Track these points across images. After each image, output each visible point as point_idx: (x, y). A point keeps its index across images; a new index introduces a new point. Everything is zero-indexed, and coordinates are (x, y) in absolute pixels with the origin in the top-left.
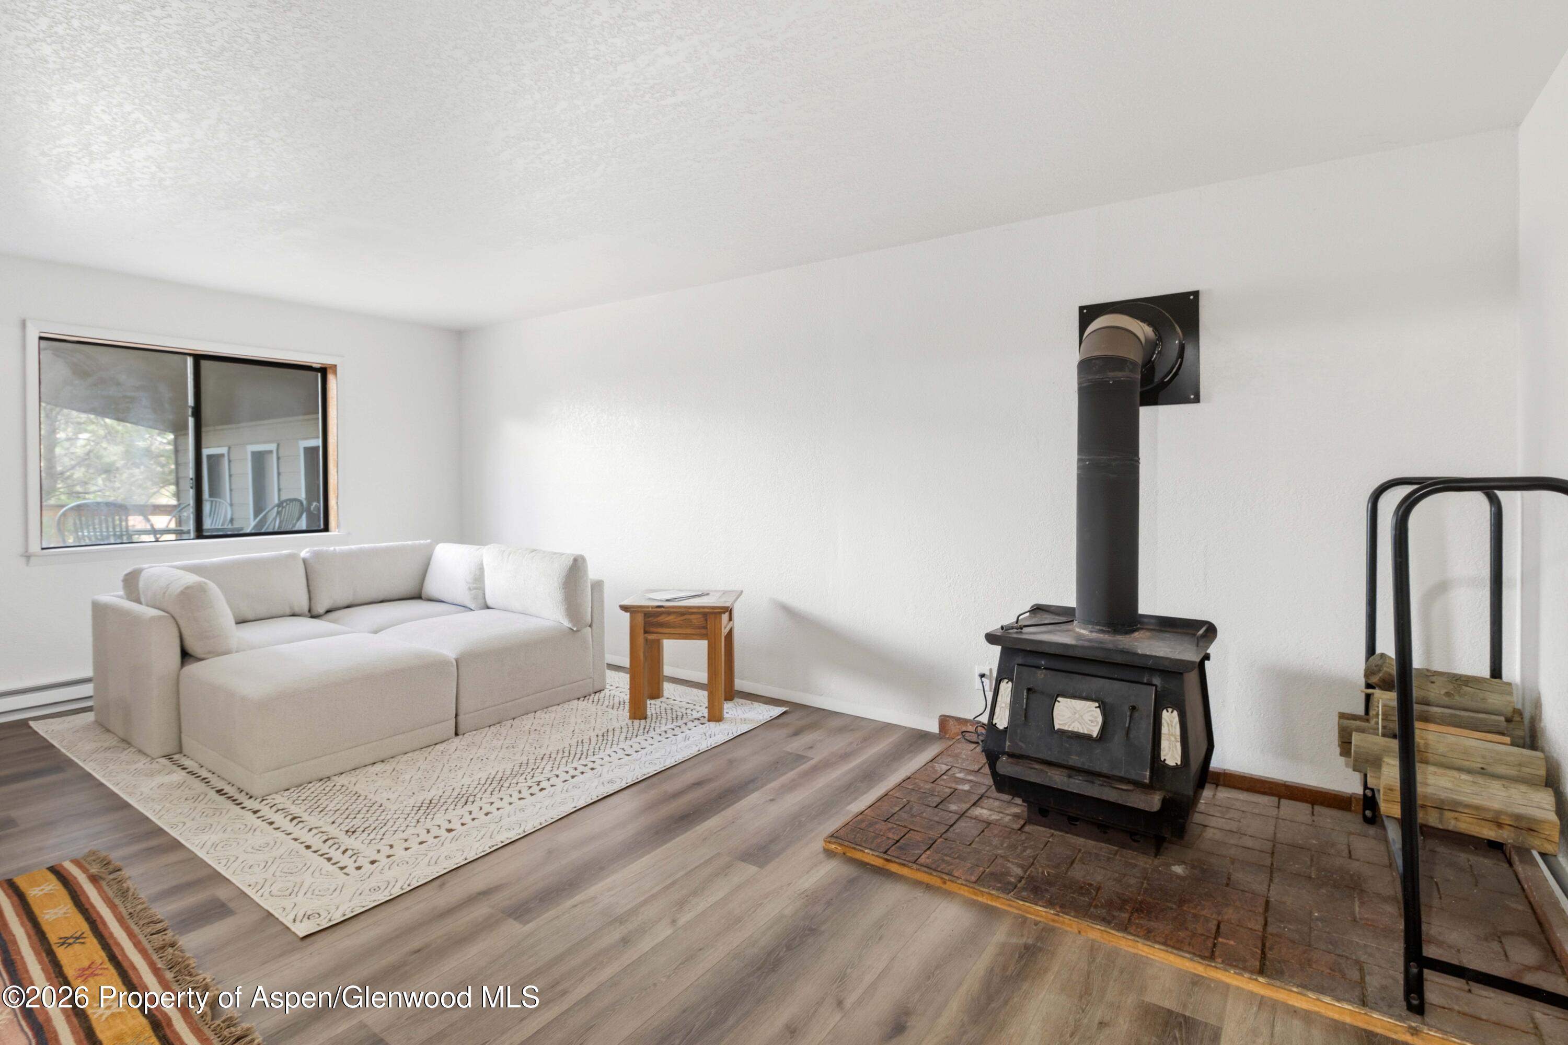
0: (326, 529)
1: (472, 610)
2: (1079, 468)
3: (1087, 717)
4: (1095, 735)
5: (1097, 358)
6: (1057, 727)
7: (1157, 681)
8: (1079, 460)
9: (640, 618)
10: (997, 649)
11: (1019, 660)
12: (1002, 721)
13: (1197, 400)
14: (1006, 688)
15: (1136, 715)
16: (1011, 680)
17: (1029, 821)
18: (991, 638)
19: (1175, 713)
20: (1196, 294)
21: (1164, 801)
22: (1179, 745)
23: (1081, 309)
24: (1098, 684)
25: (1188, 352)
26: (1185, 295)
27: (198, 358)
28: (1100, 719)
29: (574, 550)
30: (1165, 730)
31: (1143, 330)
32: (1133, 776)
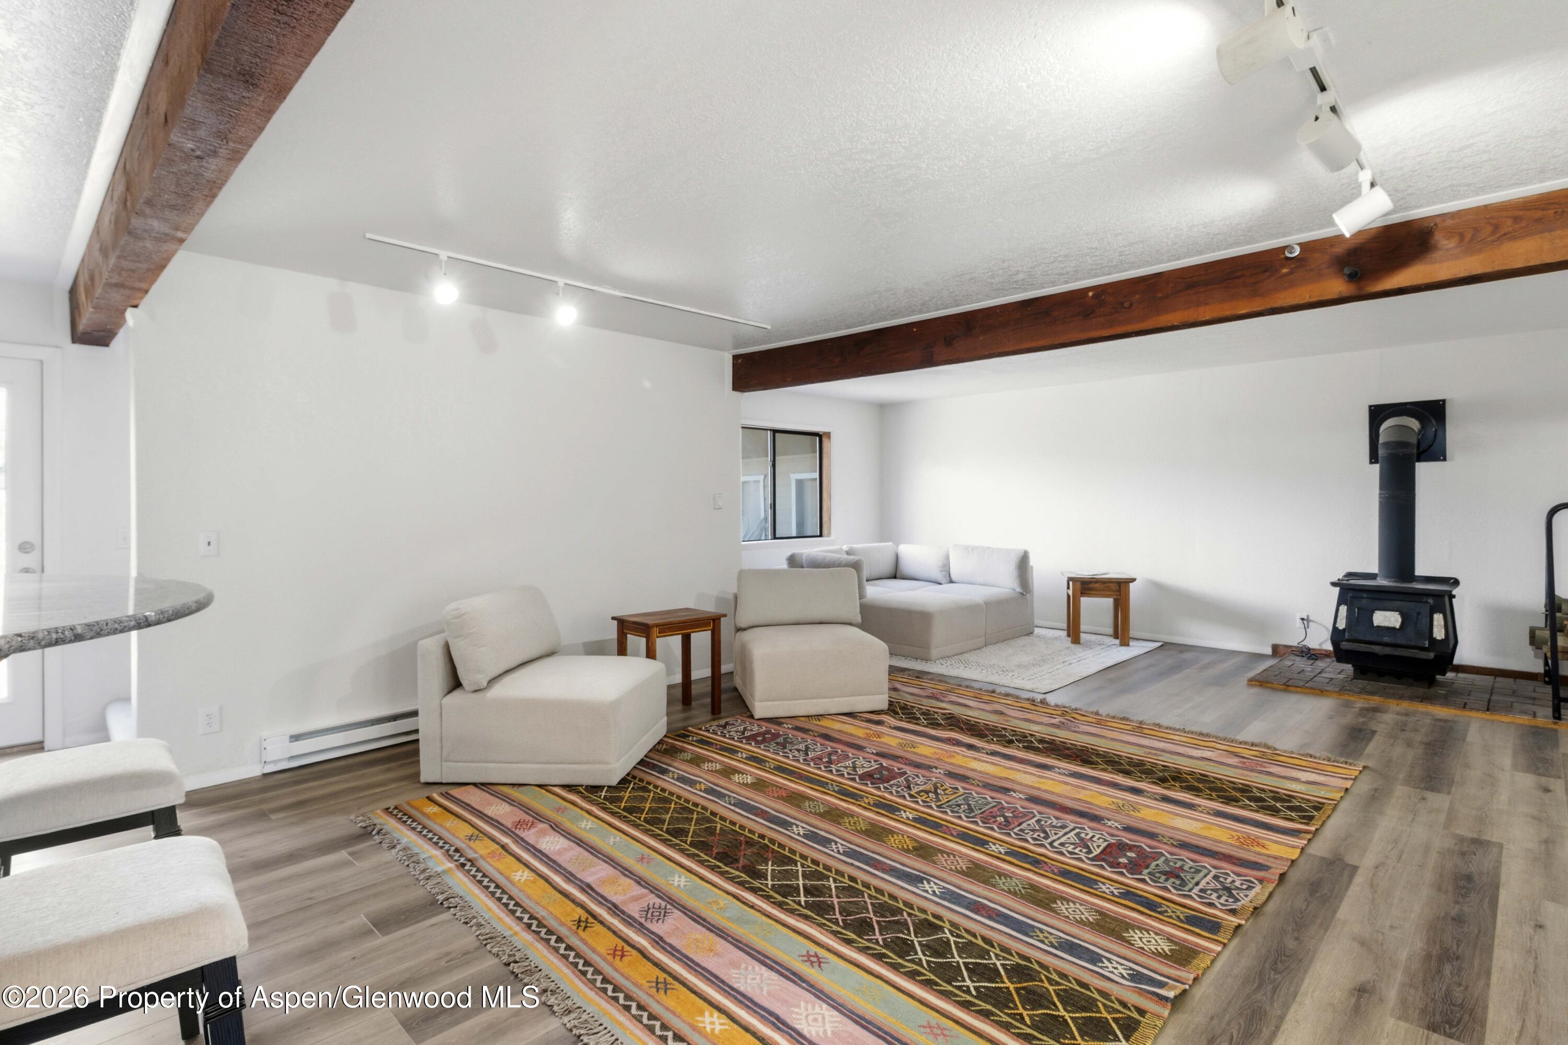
0: (821, 535)
1: (940, 584)
2: (1380, 498)
3: (1393, 619)
4: (1398, 627)
5: (1393, 442)
6: (1375, 625)
7: (1431, 601)
8: (1380, 494)
9: (1078, 585)
10: (1338, 589)
11: (1351, 595)
12: (1341, 625)
13: (1445, 459)
14: (1343, 609)
15: (1420, 617)
16: (1346, 604)
17: (1355, 678)
18: (1334, 584)
19: (1441, 615)
20: (1444, 401)
21: (1436, 656)
22: (1443, 630)
23: (1370, 407)
24: (1398, 603)
25: (1440, 433)
26: (1437, 402)
27: (775, 432)
28: (1400, 620)
29: (1020, 546)
30: (1435, 623)
31: (1414, 424)
32: (1420, 645)
